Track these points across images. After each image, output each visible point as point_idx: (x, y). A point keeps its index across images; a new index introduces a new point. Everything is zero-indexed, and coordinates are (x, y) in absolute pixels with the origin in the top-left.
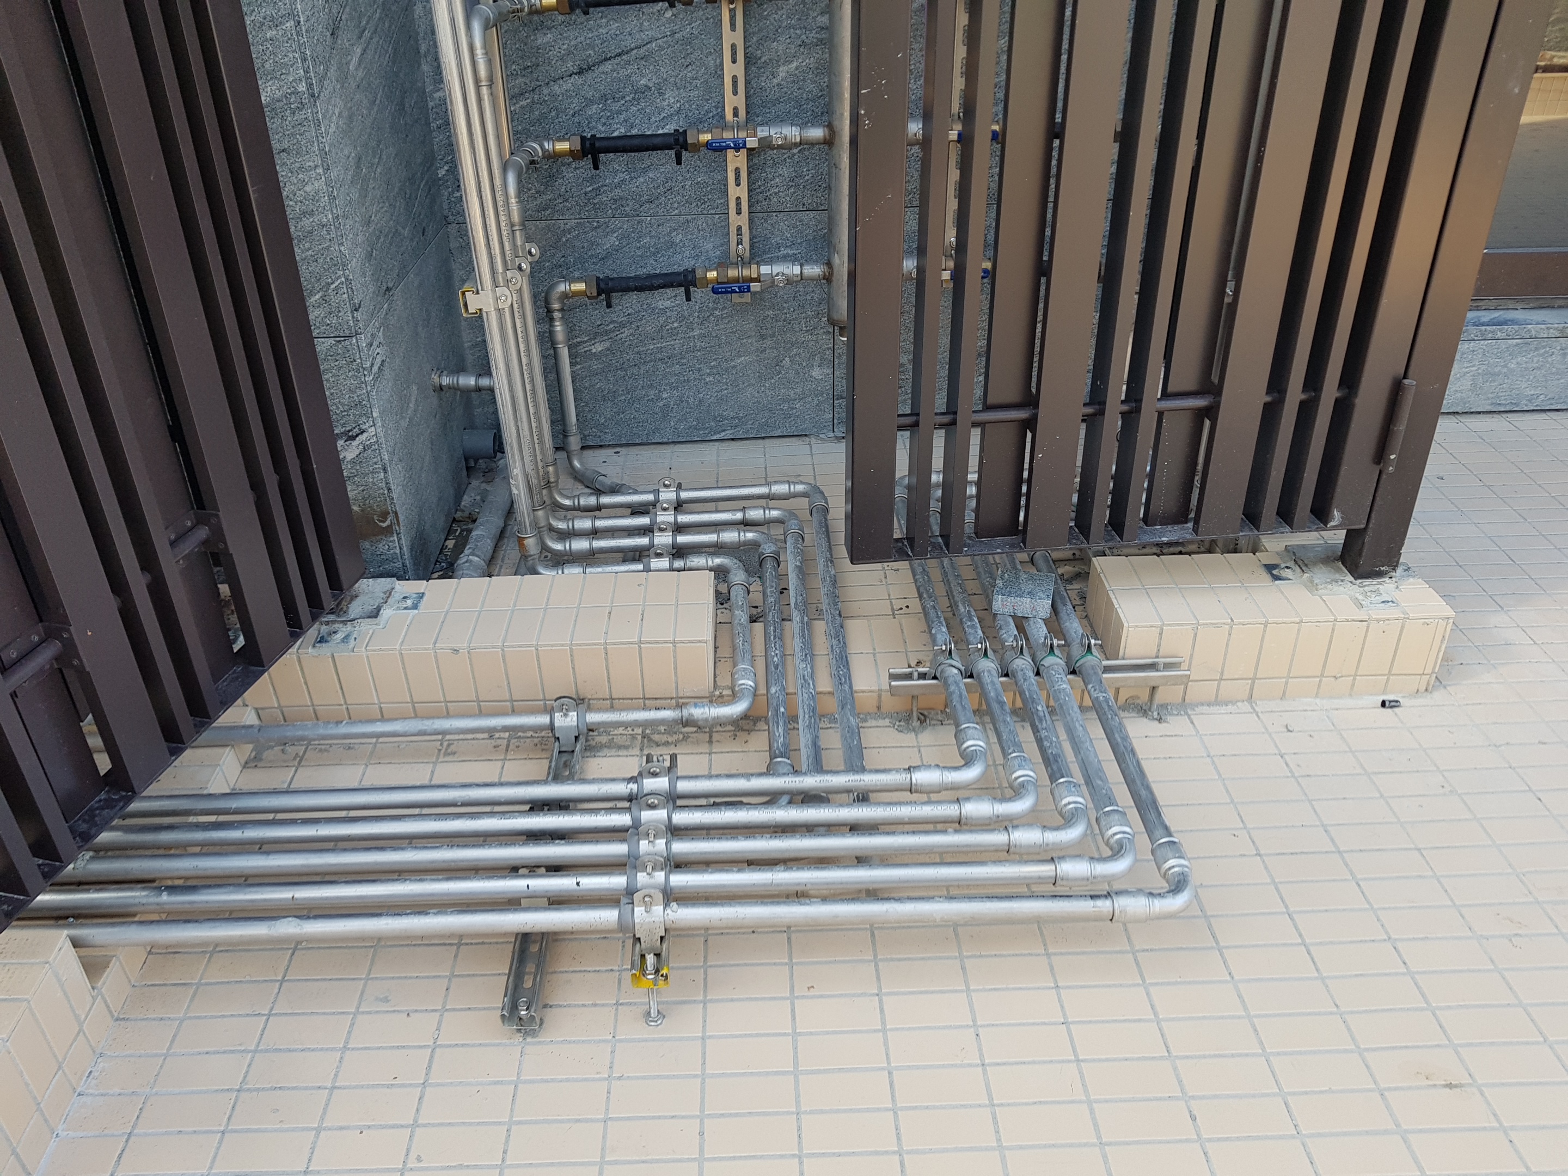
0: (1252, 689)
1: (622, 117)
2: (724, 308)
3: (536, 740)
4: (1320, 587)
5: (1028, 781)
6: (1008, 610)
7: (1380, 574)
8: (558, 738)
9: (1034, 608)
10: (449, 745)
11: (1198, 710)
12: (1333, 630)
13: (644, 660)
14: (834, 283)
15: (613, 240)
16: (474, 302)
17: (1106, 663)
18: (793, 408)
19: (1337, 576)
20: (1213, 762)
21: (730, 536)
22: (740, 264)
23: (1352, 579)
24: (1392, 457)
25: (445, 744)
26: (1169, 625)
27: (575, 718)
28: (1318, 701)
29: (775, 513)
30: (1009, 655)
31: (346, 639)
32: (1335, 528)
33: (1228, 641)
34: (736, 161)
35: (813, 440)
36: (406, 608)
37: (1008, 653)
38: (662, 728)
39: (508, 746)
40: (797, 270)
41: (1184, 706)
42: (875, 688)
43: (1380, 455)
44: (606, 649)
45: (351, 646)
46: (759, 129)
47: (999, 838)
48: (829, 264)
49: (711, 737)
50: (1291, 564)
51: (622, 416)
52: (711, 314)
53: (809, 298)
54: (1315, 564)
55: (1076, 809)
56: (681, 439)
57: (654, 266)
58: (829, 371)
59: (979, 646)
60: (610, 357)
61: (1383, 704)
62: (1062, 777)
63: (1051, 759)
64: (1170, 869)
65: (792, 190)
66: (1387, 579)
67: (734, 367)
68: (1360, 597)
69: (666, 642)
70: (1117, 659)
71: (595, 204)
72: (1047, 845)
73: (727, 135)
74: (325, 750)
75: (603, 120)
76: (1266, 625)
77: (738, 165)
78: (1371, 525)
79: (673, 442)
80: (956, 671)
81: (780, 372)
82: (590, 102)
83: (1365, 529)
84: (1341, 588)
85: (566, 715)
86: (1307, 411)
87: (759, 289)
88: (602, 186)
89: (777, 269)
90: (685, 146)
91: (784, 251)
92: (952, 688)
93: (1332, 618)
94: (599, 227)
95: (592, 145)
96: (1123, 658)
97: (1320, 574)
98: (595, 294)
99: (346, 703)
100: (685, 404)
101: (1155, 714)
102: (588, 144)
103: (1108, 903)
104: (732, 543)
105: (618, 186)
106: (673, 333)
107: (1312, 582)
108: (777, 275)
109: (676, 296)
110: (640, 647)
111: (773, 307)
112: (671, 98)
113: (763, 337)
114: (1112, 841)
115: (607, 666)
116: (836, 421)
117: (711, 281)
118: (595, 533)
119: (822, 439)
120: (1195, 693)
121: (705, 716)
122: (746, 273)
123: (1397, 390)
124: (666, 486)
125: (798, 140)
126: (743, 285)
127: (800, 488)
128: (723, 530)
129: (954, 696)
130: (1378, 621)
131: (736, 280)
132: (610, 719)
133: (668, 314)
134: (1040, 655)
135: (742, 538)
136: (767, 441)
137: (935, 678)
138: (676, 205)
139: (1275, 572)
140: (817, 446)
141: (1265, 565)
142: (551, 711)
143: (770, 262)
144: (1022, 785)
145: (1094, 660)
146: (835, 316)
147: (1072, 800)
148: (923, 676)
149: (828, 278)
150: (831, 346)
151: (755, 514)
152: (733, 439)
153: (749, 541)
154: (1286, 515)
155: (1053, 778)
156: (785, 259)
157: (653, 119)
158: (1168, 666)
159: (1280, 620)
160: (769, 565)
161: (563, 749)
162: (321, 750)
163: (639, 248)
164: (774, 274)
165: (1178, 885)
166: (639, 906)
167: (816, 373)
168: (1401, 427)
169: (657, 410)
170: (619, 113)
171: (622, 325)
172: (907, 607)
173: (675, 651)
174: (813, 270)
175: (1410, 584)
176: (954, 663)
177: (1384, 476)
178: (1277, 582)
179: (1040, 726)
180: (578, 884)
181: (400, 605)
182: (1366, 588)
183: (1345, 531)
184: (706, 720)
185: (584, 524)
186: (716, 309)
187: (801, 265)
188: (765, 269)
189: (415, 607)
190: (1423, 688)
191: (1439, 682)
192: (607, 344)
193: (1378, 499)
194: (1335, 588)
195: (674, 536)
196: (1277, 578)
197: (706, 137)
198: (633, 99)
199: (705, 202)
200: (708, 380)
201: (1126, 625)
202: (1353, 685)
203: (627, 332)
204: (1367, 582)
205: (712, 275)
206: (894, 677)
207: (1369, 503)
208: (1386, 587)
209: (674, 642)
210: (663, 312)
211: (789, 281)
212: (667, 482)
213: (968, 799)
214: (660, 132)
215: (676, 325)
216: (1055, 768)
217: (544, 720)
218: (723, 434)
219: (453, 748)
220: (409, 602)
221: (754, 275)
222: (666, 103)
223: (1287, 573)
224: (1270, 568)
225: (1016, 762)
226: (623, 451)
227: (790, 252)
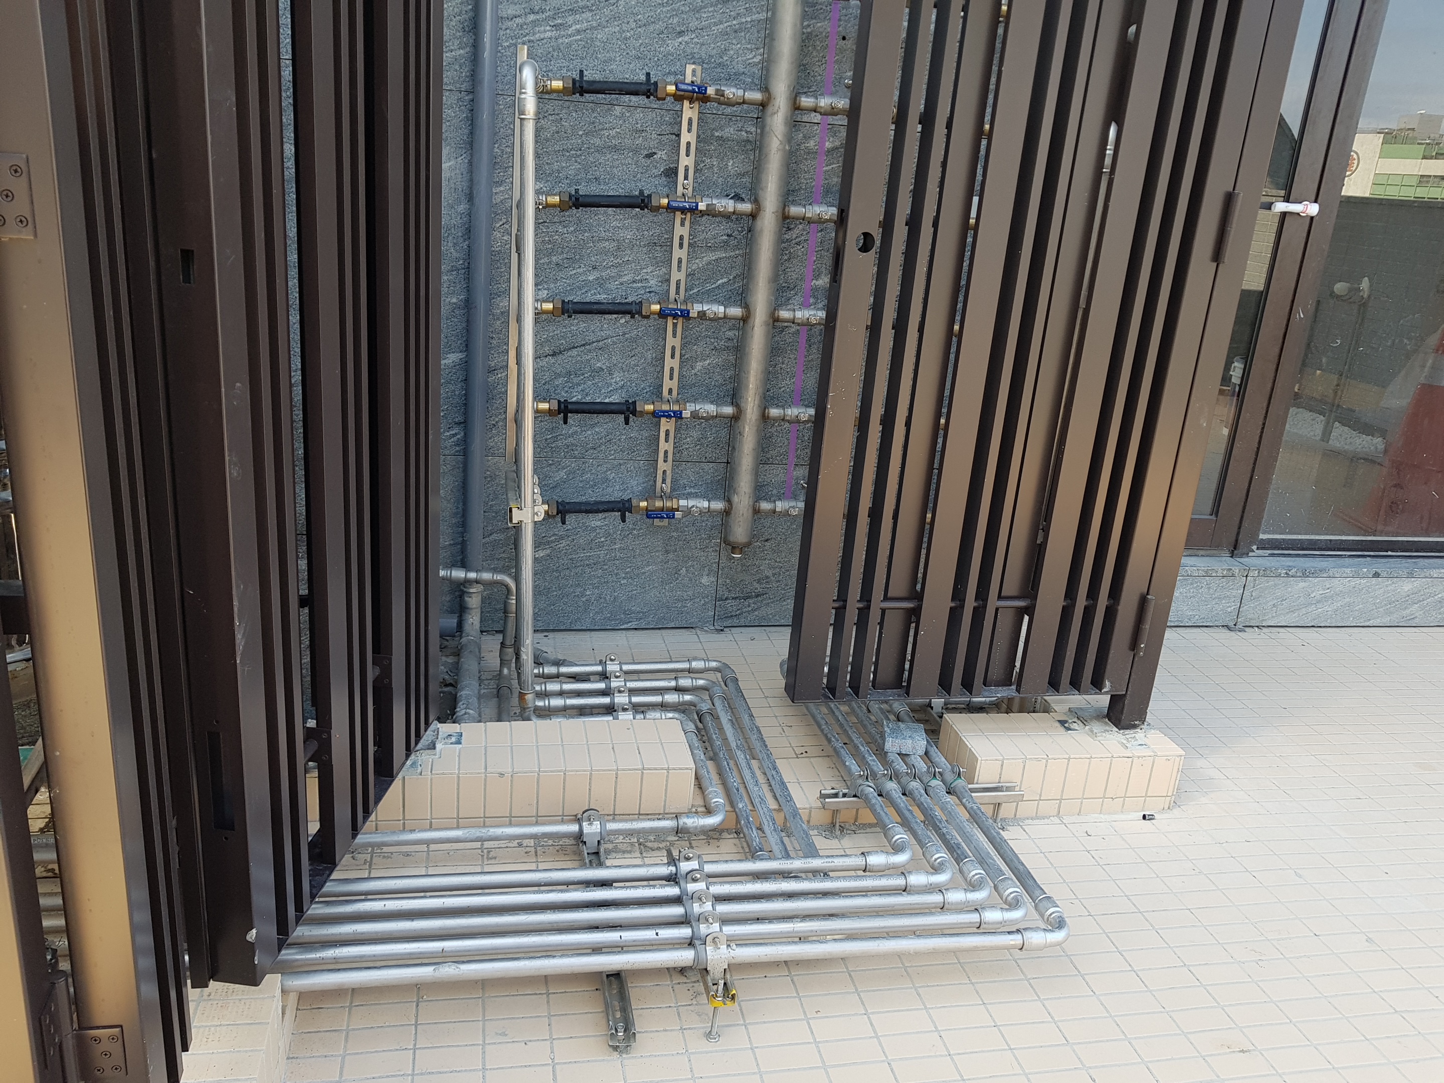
0: (1059, 807)
1: (580, 388)
2: (641, 529)
3: (557, 848)
4: (1098, 735)
5: (945, 861)
6: (896, 749)
7: (1135, 727)
8: (585, 842)
9: (914, 748)
10: (489, 852)
11: (1027, 822)
12: (1111, 763)
13: (644, 782)
14: (732, 515)
15: (562, 474)
16: (517, 516)
17: (970, 786)
18: (685, 607)
19: (1107, 728)
20: (1046, 857)
21: (672, 698)
22: (664, 497)
23: (1117, 730)
24: (1142, 646)
25: (485, 851)
26: (1008, 759)
27: (599, 826)
28: (1102, 816)
29: (701, 682)
30: (904, 780)
31: (414, 764)
32: (1106, 693)
33: (1045, 771)
34: (666, 425)
35: (699, 632)
36: (451, 743)
37: (904, 778)
38: (652, 838)
39: (536, 852)
40: (706, 504)
41: (1016, 820)
42: (807, 806)
43: (1134, 645)
44: (617, 774)
45: (419, 771)
46: (688, 404)
47: (937, 898)
48: (729, 501)
49: (690, 844)
50: (1076, 720)
51: (552, 607)
52: (631, 533)
53: (704, 525)
54: (1091, 720)
55: (981, 877)
56: (596, 627)
57: (591, 496)
58: (714, 579)
59: (886, 772)
60: (549, 562)
61: (1144, 817)
62: (966, 858)
63: (955, 847)
64: (1051, 915)
65: (698, 447)
66: (1139, 730)
67: (644, 573)
68: (1125, 742)
69: (662, 769)
70: (973, 784)
71: (552, 448)
72: (969, 902)
73: (665, 407)
74: (388, 857)
75: (566, 389)
76: (1069, 759)
77: (668, 428)
78: (1129, 693)
79: (589, 630)
80: (872, 790)
81: (677, 579)
82: (558, 375)
83: (1125, 695)
84: (1111, 736)
85: (591, 824)
86: (1089, 613)
87: (680, 517)
88: (559, 435)
89: (691, 503)
90: (634, 412)
91: (688, 490)
92: (874, 801)
93: (1110, 755)
94: (553, 464)
95: (566, 407)
96: (977, 783)
97: (1097, 727)
98: (555, 513)
99: (404, 819)
100: (602, 600)
101: (999, 824)
102: (562, 406)
103: (1019, 936)
104: (674, 703)
105: (572, 435)
106: (601, 546)
107: (1092, 731)
108: (693, 507)
109: (605, 518)
110: (643, 773)
111: (677, 530)
112: (617, 377)
113: (667, 552)
114: (1010, 898)
115: (615, 788)
116: (716, 617)
117: (642, 509)
118: (561, 694)
119: (706, 631)
120: (1025, 809)
121: (695, 825)
122: (669, 504)
123: (1143, 602)
124: (611, 660)
125: (715, 414)
126: (670, 513)
127: (714, 664)
128: (667, 693)
129: (877, 806)
130: (1139, 757)
131: (662, 510)
132: (624, 827)
133: (598, 531)
134: (925, 779)
135: (681, 699)
136: (663, 631)
137: (855, 796)
138: (613, 452)
139: (1066, 725)
140: (704, 637)
141: (1059, 721)
142: (579, 821)
143: (688, 496)
144: (941, 864)
145: (960, 783)
146: (732, 539)
147: (975, 872)
148: (844, 795)
149: (727, 512)
150: (717, 560)
151: (685, 682)
152: (636, 629)
153: (686, 701)
154: (1076, 684)
155: (958, 860)
156: (696, 496)
157: (603, 391)
158: (1008, 789)
159: (1078, 756)
160: (708, 718)
161: (589, 852)
162: (384, 857)
163: (581, 482)
164: (690, 506)
165: (1060, 924)
166: (709, 946)
167: (705, 580)
168: (1147, 626)
169: (581, 604)
170: (578, 384)
171: (562, 538)
172: (806, 752)
173: (667, 776)
174: (718, 505)
175: (1153, 734)
176: (870, 784)
177: (1136, 659)
178: (1069, 732)
179: (941, 826)
180: (657, 934)
181: (446, 740)
182: (1127, 736)
183: (1109, 696)
184: (696, 828)
185: (553, 687)
186: (634, 529)
187: (709, 501)
188: (683, 503)
189: (459, 742)
190: (1166, 807)
191: (1175, 804)
192: (548, 551)
193: (1132, 674)
194: (1107, 735)
195: (630, 696)
196: (1068, 729)
197: (650, 407)
198: (590, 375)
199: (635, 451)
200: (622, 582)
201: (979, 759)
202: (1123, 804)
203: (564, 543)
204: (1127, 732)
205: (644, 504)
206: (823, 796)
207: (1128, 677)
208: (1139, 735)
209: (668, 769)
210: (594, 529)
211: (701, 512)
212: (613, 657)
213: (910, 872)
214: (607, 400)
215: (603, 539)
216: (959, 852)
217: (574, 828)
218: (630, 624)
219: (492, 854)
220: (453, 739)
221: (675, 506)
222: (614, 381)
223: (1075, 726)
224: (1062, 723)
225: (934, 848)
226: (551, 635)
227: (693, 491)
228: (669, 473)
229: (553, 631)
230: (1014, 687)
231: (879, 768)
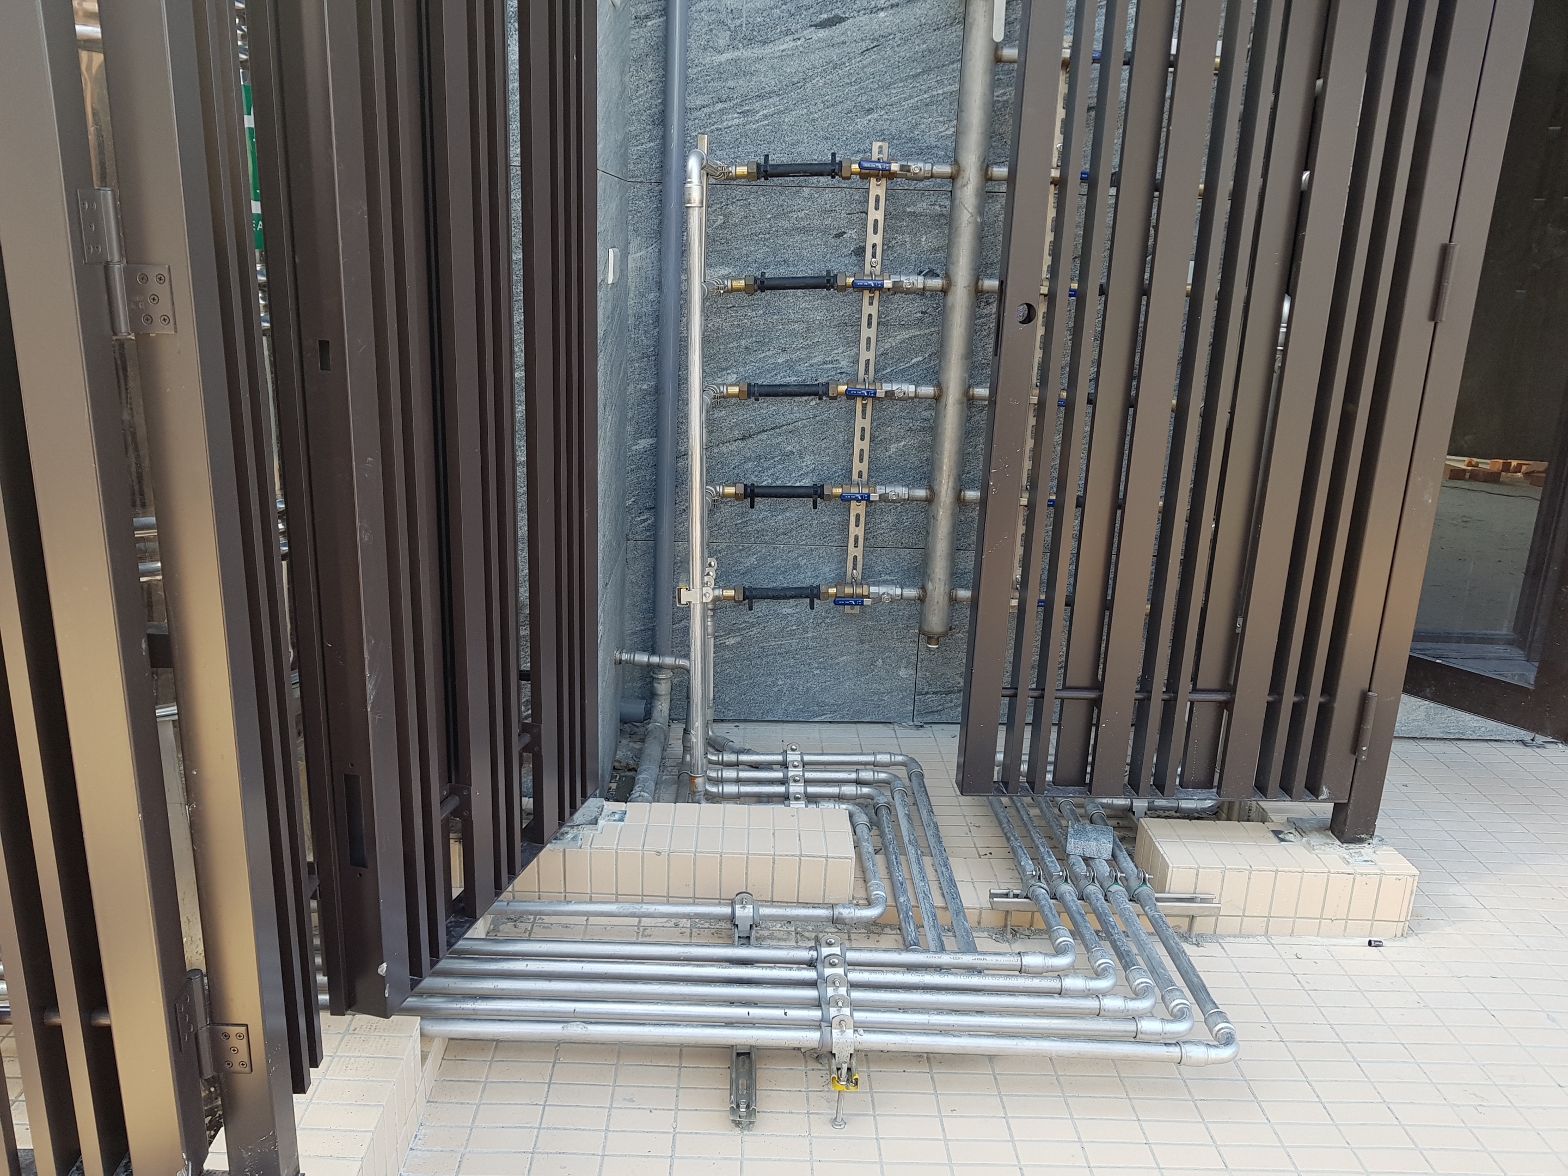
0: (1267, 925)
1: (770, 472)
2: (834, 617)
3: (713, 931)
4: (1315, 847)
5: (1109, 967)
6: (1079, 851)
7: (1361, 841)
8: (737, 926)
9: (1099, 851)
10: (644, 930)
11: (1227, 939)
12: (1328, 879)
13: (802, 869)
14: (926, 603)
15: (753, 559)
16: (685, 597)
17: (1157, 895)
18: (882, 700)
19: (1328, 841)
20: (1242, 977)
21: (849, 790)
22: (854, 584)
23: (1340, 843)
24: (1364, 748)
25: (641, 929)
26: (1204, 868)
27: (751, 910)
28: (1319, 939)
29: (883, 776)
30: (1083, 883)
31: (574, 838)
32: (1324, 801)
33: (1248, 884)
34: (857, 509)
35: (897, 727)
36: (614, 821)
37: (1082, 881)
38: (810, 928)
39: (691, 933)
40: (898, 591)
41: (1215, 937)
42: (978, 906)
43: (1355, 747)
44: (774, 859)
45: (579, 844)
46: (878, 487)
47: (1092, 1004)
48: (923, 588)
49: (849, 936)
50: (1293, 831)
51: (743, 697)
52: (823, 621)
53: (901, 614)
54: (1310, 831)
55: (1147, 987)
56: (789, 719)
57: (782, 582)
58: (913, 672)
59: (1061, 874)
60: (740, 650)
61: (1370, 943)
62: (1134, 965)
63: (1124, 954)
64: (1220, 1030)
65: (893, 532)
66: (1366, 845)
67: (838, 664)
68: (1347, 857)
69: (821, 857)
70: (1164, 893)
71: (742, 533)
72: (1128, 1011)
73: (854, 490)
74: (548, 927)
75: (756, 473)
76: (1276, 872)
77: (859, 512)
78: (1352, 801)
79: (781, 721)
80: (1044, 891)
81: (873, 671)
82: (748, 460)
83: (1347, 804)
84: (1332, 850)
85: (744, 907)
86: (1298, 711)
87: (870, 603)
88: (749, 520)
89: (883, 590)
90: (822, 496)
91: (884, 577)
92: (1043, 902)
93: (1326, 870)
94: (743, 550)
95: (752, 491)
96: (1169, 893)
97: (1316, 839)
98: (741, 599)
99: (565, 891)
100: (795, 691)
101: (1194, 939)
102: (749, 490)
103: (1177, 1049)
104: (851, 795)
105: (762, 521)
106: (792, 634)
107: (1309, 844)
108: (884, 594)
109: (797, 605)
110: (800, 859)
111: (872, 619)
112: (808, 460)
113: (862, 642)
114: (1175, 1010)
115: (773, 873)
116: (915, 713)
117: (831, 595)
118: (738, 781)
119: (904, 727)
120: (1225, 925)
121: (851, 915)
122: (859, 591)
123: (1364, 699)
124: (792, 750)
125: (907, 497)
126: (858, 600)
127: (900, 758)
128: (844, 785)
129: (1045, 908)
130: (1362, 874)
131: (852, 596)
132: (777, 913)
133: (789, 619)
134: (1106, 884)
135: (859, 792)
136: (859, 725)
137: (1025, 898)
138: (804, 538)
139: (1280, 836)
140: (901, 732)
141: (1272, 831)
142: (733, 903)
143: (878, 584)
144: (1105, 969)
145: (1146, 890)
146: (926, 628)
147: (1142, 980)
148: (1016, 896)
149: (922, 599)
150: (916, 652)
151: (866, 775)
152: (830, 722)
153: (864, 794)
154: (1287, 789)
155: (1126, 967)
157: (794, 475)
158: (1203, 900)
159: (1287, 869)
160: (884, 812)
161: (741, 935)
162: (544, 927)
163: (772, 568)
164: (881, 593)
165: (1228, 1040)
166: (835, 1028)
167: (903, 673)
168: (1369, 726)
169: (773, 694)
170: (768, 469)
171: (752, 625)
172: (991, 853)
173: (826, 865)
174: (911, 593)
175: (1384, 851)
176: (1042, 885)
177: (1359, 764)
178: (1283, 843)
179: (1113, 932)
180: (785, 1014)
181: (610, 817)
182: (1351, 851)
183: (1332, 804)
184: (852, 919)
185: (730, 774)
186: (827, 617)
187: (902, 588)
188: (874, 589)
189: (622, 820)
190: (1399, 934)
191: (1411, 929)
192: (739, 639)
193: (1355, 781)
194: (1327, 848)
195: (805, 786)
196: (1282, 840)
197: (838, 491)
198: (780, 459)
199: (826, 537)
200: (815, 672)
201: (1171, 865)
202: (1346, 927)
203: (755, 630)
204: (1352, 846)
205: (833, 591)
206: (993, 896)
207: (1349, 783)
208: (1366, 850)
209: (827, 857)
210: (786, 617)
211: (893, 600)
212: (794, 747)
213: (1066, 976)
214: (798, 484)
215: (794, 627)
216: (1128, 960)
217: (727, 910)
218: (824, 717)
219: (648, 932)
220: (617, 817)
221: (866, 593)
222: (805, 464)
223: (1290, 837)
224: (1277, 833)
225: (1099, 954)
226: (742, 725)
227: (889, 578)
228: (860, 559)
229: (745, 721)
230: (1215, 790)
231: (1056, 868)
